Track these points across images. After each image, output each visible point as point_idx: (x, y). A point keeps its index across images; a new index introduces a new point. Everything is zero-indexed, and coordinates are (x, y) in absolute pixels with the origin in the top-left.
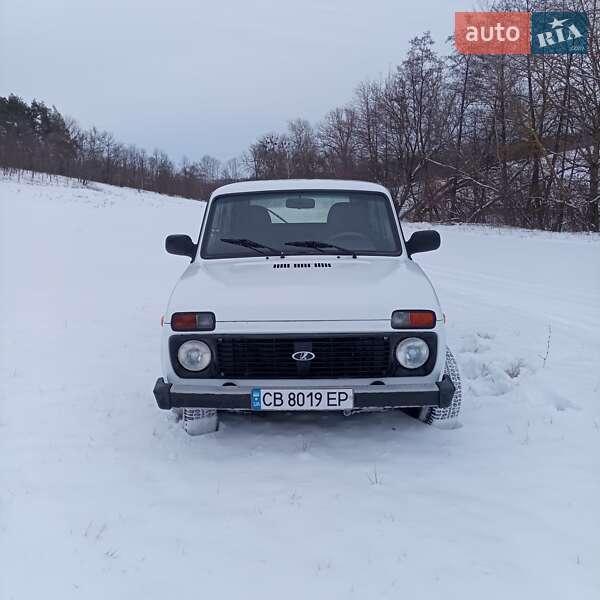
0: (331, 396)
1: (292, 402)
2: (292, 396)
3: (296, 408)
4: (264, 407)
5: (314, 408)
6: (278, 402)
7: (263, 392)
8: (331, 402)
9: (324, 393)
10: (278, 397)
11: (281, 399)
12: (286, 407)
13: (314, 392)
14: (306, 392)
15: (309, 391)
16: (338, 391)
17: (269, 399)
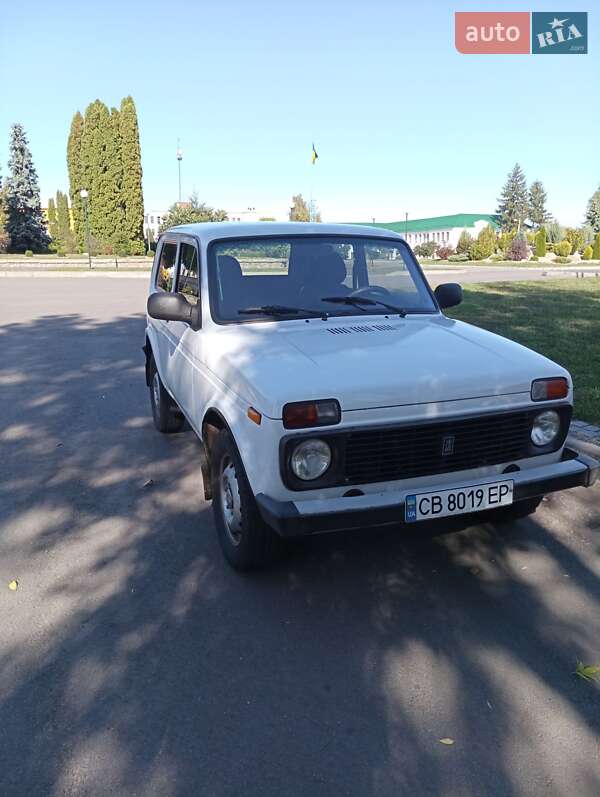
0: (493, 492)
1: (452, 506)
2: (452, 499)
3: (457, 511)
4: (420, 517)
5: (476, 509)
6: (436, 508)
7: (419, 498)
8: (493, 499)
9: (485, 489)
10: (436, 502)
11: (439, 503)
12: (445, 512)
13: (475, 489)
14: (467, 492)
15: (471, 489)
16: (499, 485)
17: (427, 506)
